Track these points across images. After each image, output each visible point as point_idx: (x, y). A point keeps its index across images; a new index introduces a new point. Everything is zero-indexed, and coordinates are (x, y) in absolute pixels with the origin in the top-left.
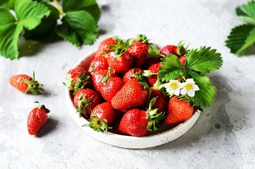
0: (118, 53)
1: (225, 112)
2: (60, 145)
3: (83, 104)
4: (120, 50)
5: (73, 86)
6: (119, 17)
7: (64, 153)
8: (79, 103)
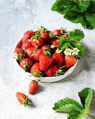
0: (37, 39)
1: (87, 63)
2: (11, 80)
3: (27, 66)
4: (38, 37)
5: (19, 58)
6: (36, 15)
7: (12, 84)
8: (25, 66)
